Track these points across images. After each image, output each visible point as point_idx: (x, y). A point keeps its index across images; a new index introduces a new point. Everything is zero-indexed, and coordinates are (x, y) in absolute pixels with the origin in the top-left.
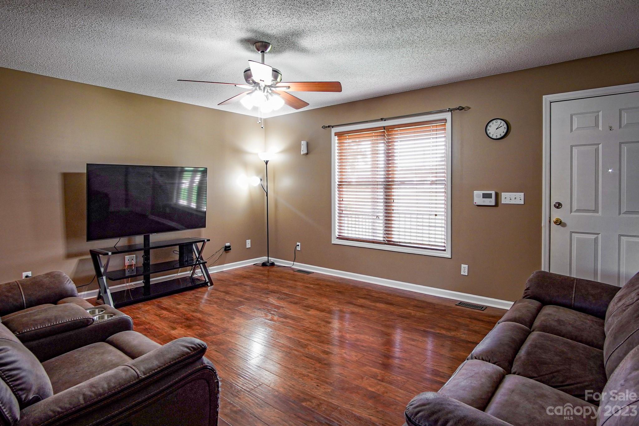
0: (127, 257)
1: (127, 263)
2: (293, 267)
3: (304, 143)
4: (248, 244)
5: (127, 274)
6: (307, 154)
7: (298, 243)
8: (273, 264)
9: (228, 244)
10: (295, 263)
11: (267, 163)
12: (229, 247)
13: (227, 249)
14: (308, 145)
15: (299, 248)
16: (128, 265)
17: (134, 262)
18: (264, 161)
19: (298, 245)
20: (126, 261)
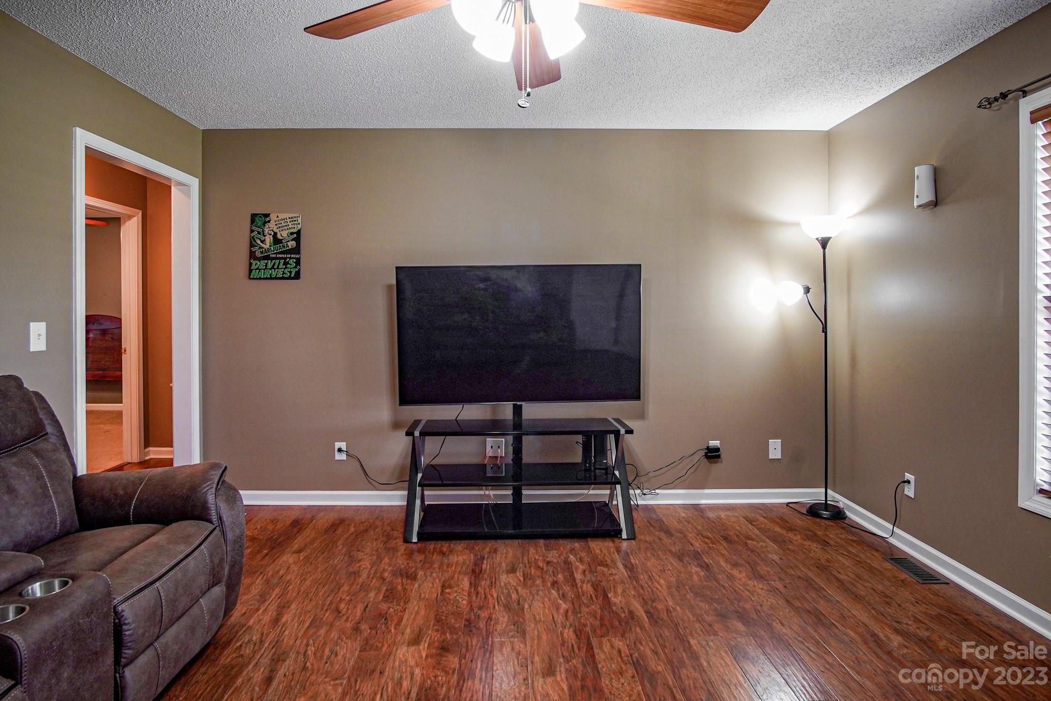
0: (490, 441)
1: (490, 452)
2: (893, 541)
3: (922, 173)
4: (775, 449)
5: (489, 474)
6: (935, 204)
7: (908, 476)
8: (838, 515)
9: (714, 443)
10: (896, 530)
11: (824, 243)
12: (717, 450)
13: (712, 455)
14: (937, 176)
15: (910, 491)
16: (490, 457)
17: (501, 452)
18: (817, 239)
19: (909, 482)
20: (488, 448)
